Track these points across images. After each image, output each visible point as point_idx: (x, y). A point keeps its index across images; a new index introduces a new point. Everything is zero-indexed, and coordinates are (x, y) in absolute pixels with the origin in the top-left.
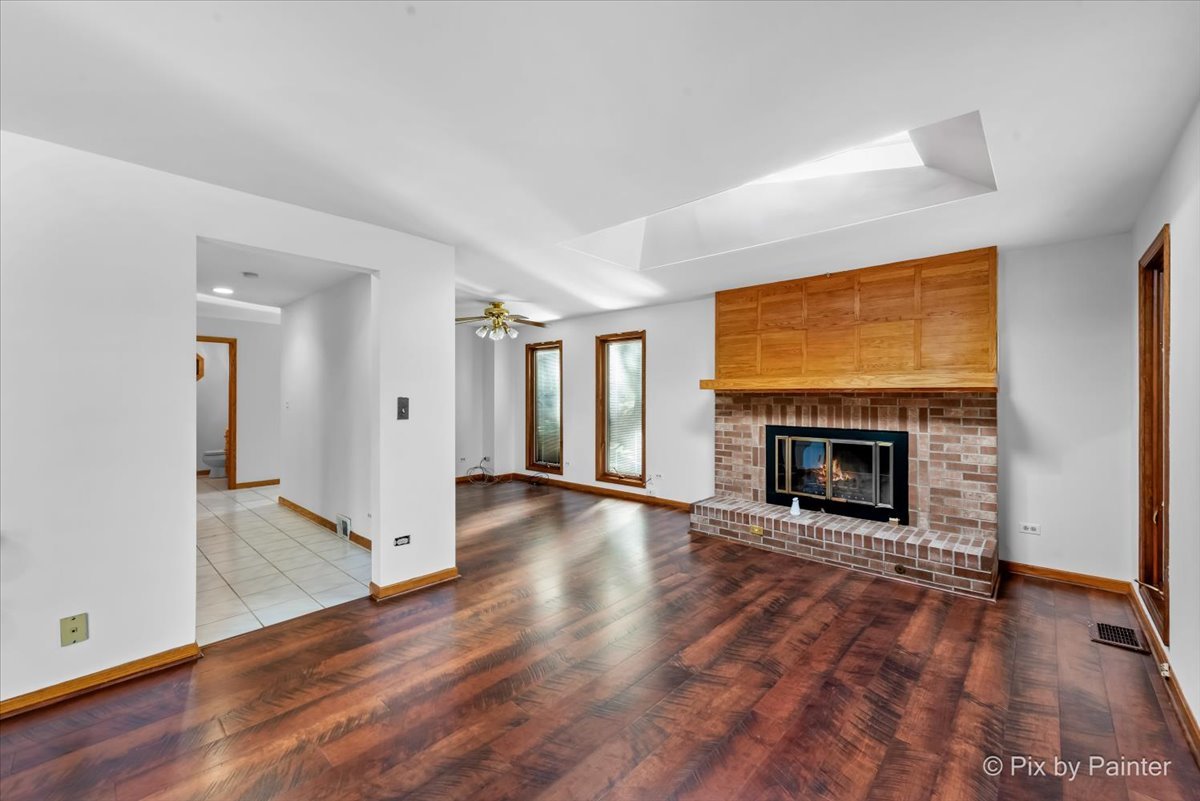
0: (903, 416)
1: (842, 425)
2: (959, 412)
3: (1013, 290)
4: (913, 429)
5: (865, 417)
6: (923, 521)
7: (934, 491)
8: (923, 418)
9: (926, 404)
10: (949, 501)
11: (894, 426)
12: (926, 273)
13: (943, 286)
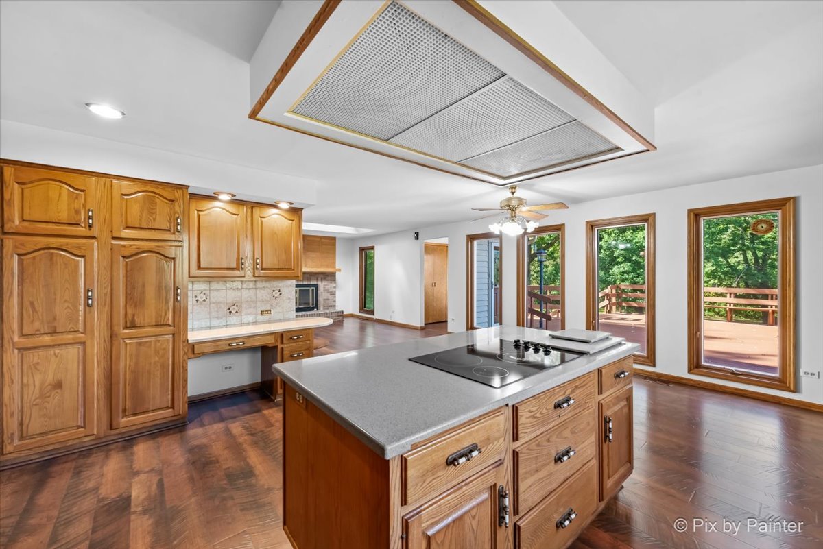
0: (317, 280)
1: (301, 283)
2: (329, 278)
3: (339, 248)
4: (319, 283)
5: (308, 280)
6: (322, 308)
7: (324, 299)
8: (322, 280)
9: (322, 276)
10: (327, 302)
11: (315, 283)
12: (323, 240)
13: (326, 245)
